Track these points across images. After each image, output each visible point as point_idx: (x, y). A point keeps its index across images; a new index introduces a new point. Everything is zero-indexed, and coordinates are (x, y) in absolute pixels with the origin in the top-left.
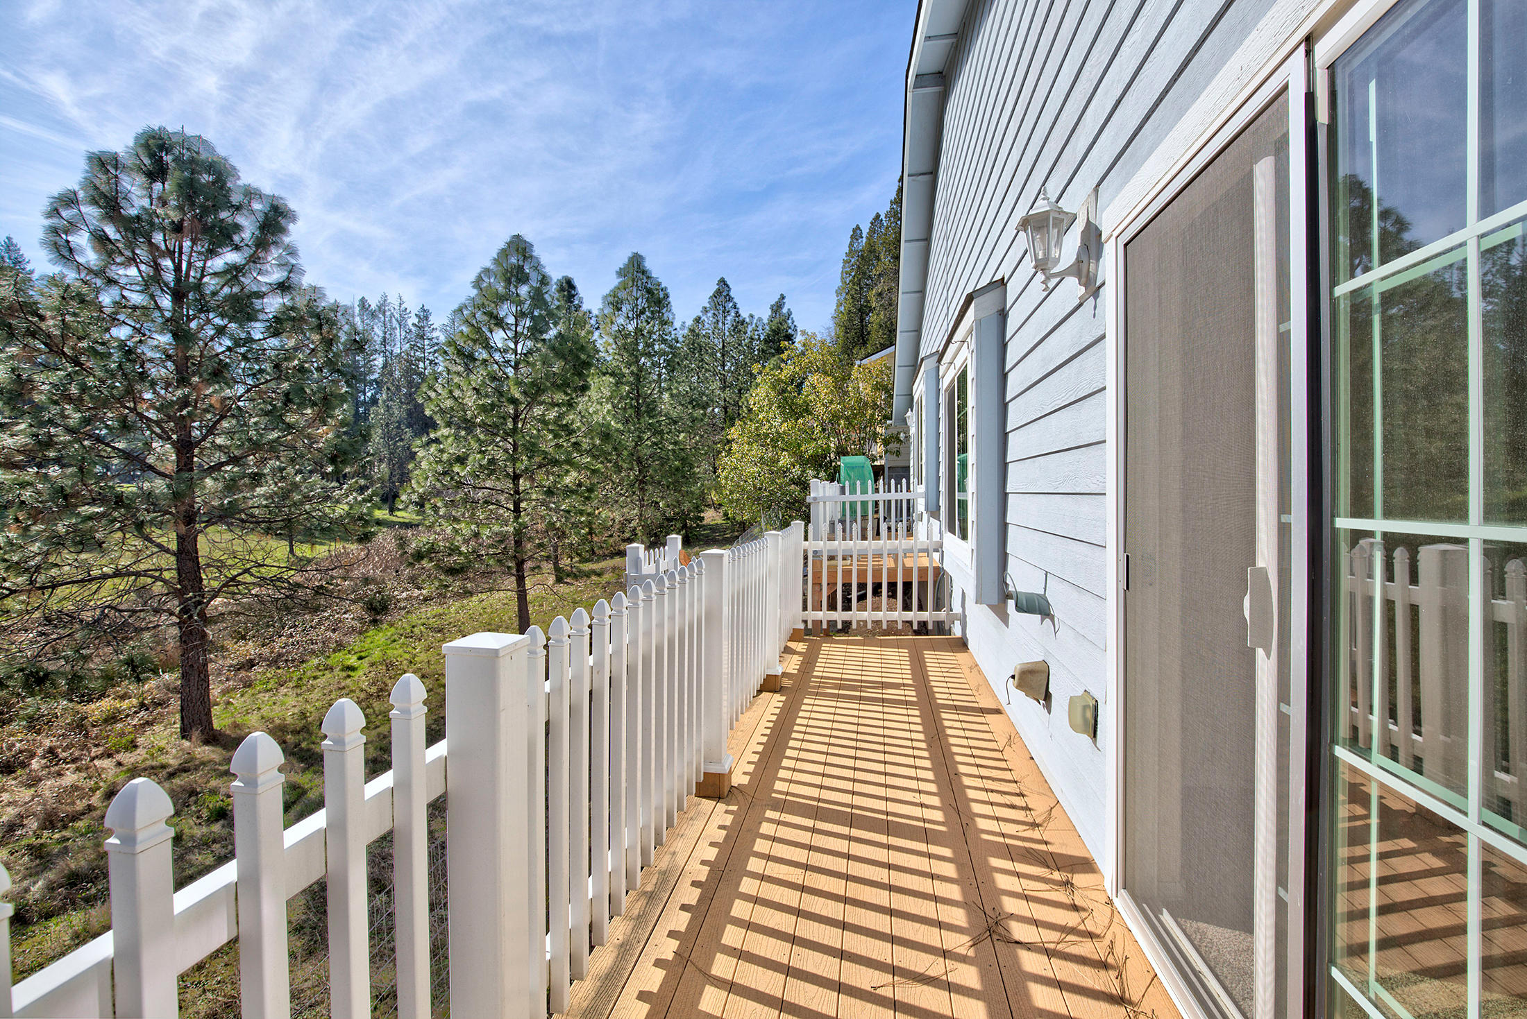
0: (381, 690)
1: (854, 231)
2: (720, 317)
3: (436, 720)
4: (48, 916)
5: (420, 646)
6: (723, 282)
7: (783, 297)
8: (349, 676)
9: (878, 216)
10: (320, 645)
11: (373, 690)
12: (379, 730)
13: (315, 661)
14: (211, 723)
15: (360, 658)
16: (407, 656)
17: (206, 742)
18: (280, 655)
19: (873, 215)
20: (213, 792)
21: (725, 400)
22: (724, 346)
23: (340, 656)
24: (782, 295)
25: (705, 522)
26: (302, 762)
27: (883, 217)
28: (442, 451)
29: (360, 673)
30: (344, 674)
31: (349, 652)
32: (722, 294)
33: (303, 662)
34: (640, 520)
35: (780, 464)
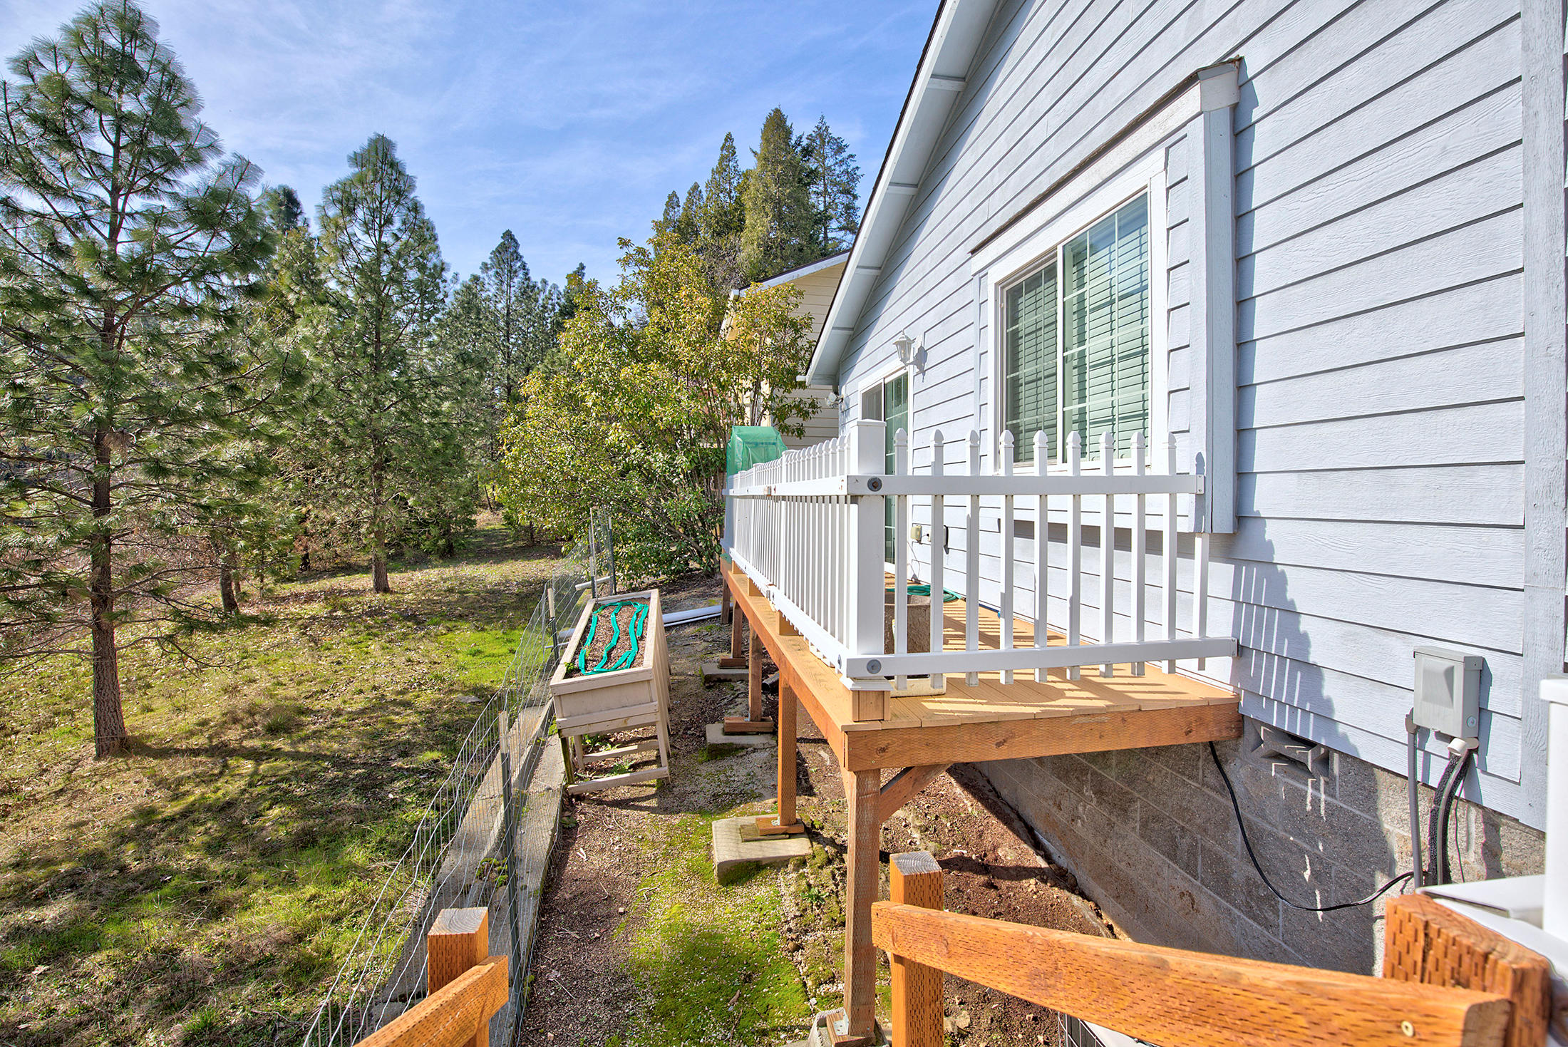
1: (670, 197)
2: (505, 278)
6: (508, 235)
7: (582, 267)
9: (696, 187)
19: (691, 185)
21: (509, 378)
22: (508, 313)
24: (581, 264)
25: (478, 527)
27: (702, 188)
32: (508, 252)
34: (373, 524)
35: (608, 441)
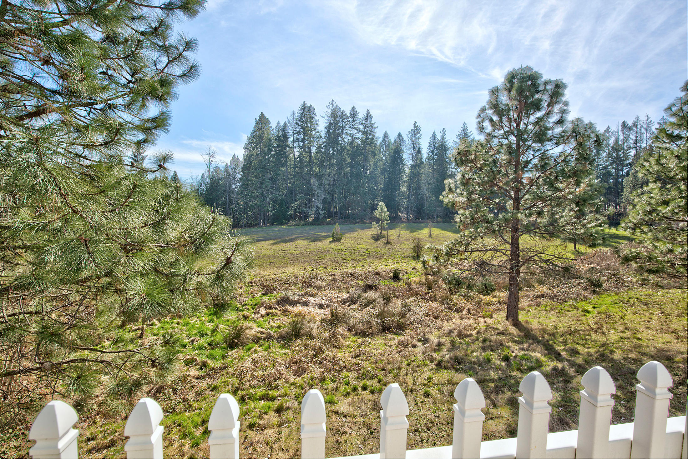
0: (599, 328)
3: (624, 358)
4: (446, 368)
5: (630, 310)
8: (585, 315)
10: (575, 295)
11: (595, 326)
12: (589, 350)
13: (570, 303)
14: (517, 317)
15: (594, 308)
16: (620, 314)
17: (514, 325)
18: (555, 296)
20: (508, 347)
23: (584, 303)
26: (546, 350)
28: (651, 198)
29: (591, 315)
30: (583, 313)
31: (589, 303)
33: (566, 301)
